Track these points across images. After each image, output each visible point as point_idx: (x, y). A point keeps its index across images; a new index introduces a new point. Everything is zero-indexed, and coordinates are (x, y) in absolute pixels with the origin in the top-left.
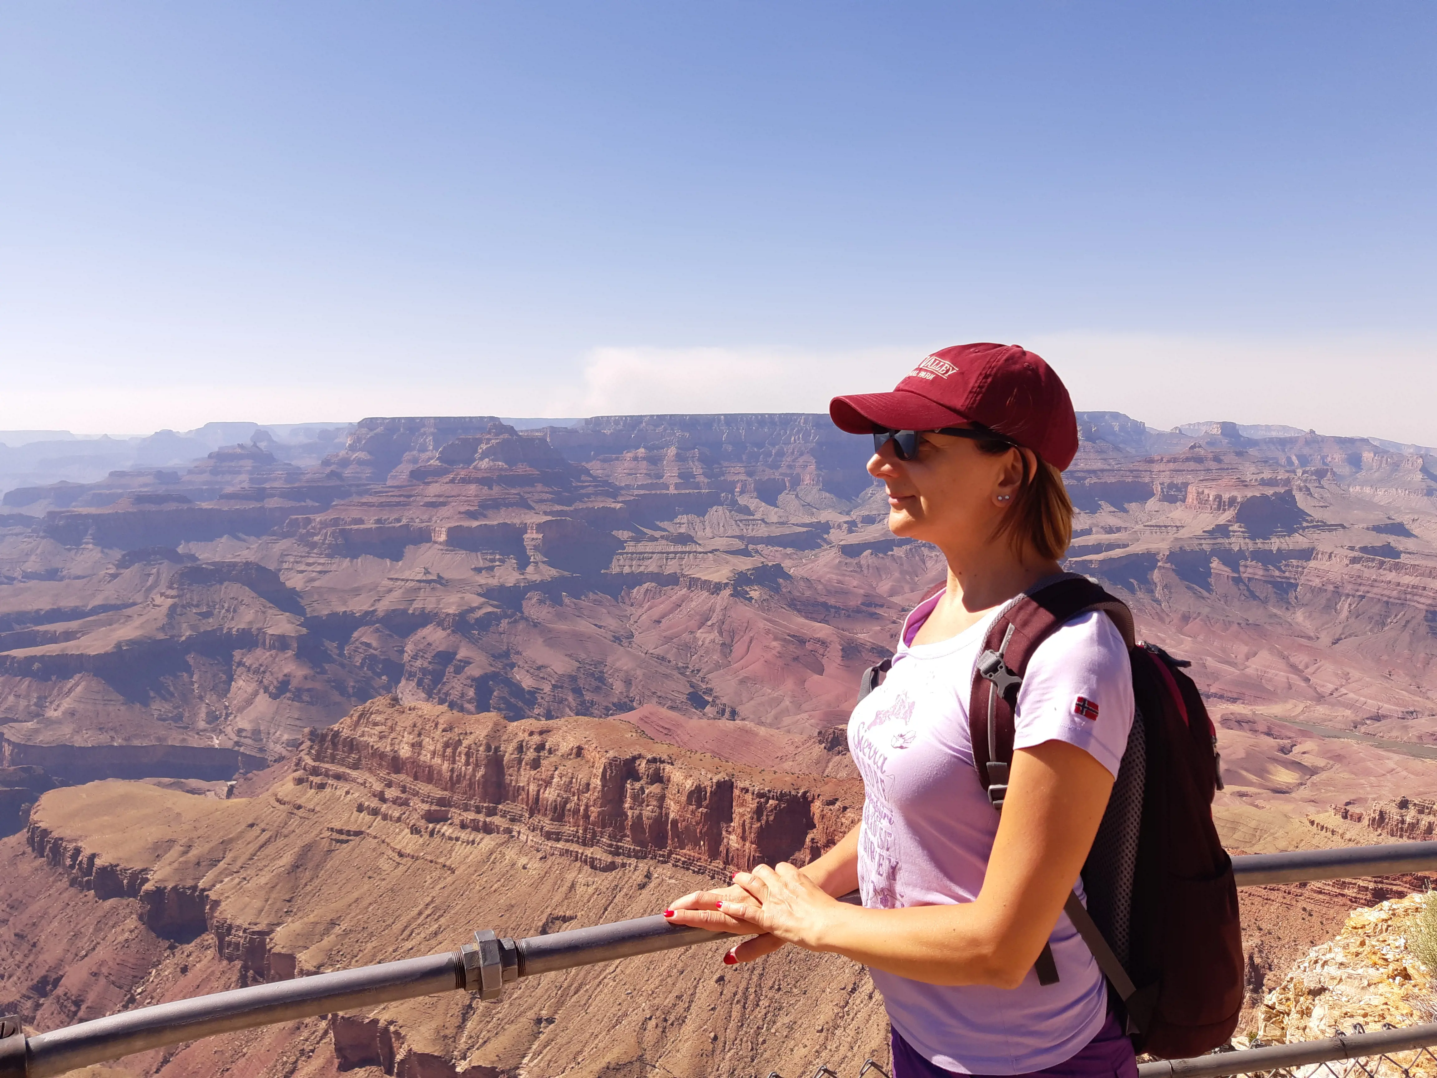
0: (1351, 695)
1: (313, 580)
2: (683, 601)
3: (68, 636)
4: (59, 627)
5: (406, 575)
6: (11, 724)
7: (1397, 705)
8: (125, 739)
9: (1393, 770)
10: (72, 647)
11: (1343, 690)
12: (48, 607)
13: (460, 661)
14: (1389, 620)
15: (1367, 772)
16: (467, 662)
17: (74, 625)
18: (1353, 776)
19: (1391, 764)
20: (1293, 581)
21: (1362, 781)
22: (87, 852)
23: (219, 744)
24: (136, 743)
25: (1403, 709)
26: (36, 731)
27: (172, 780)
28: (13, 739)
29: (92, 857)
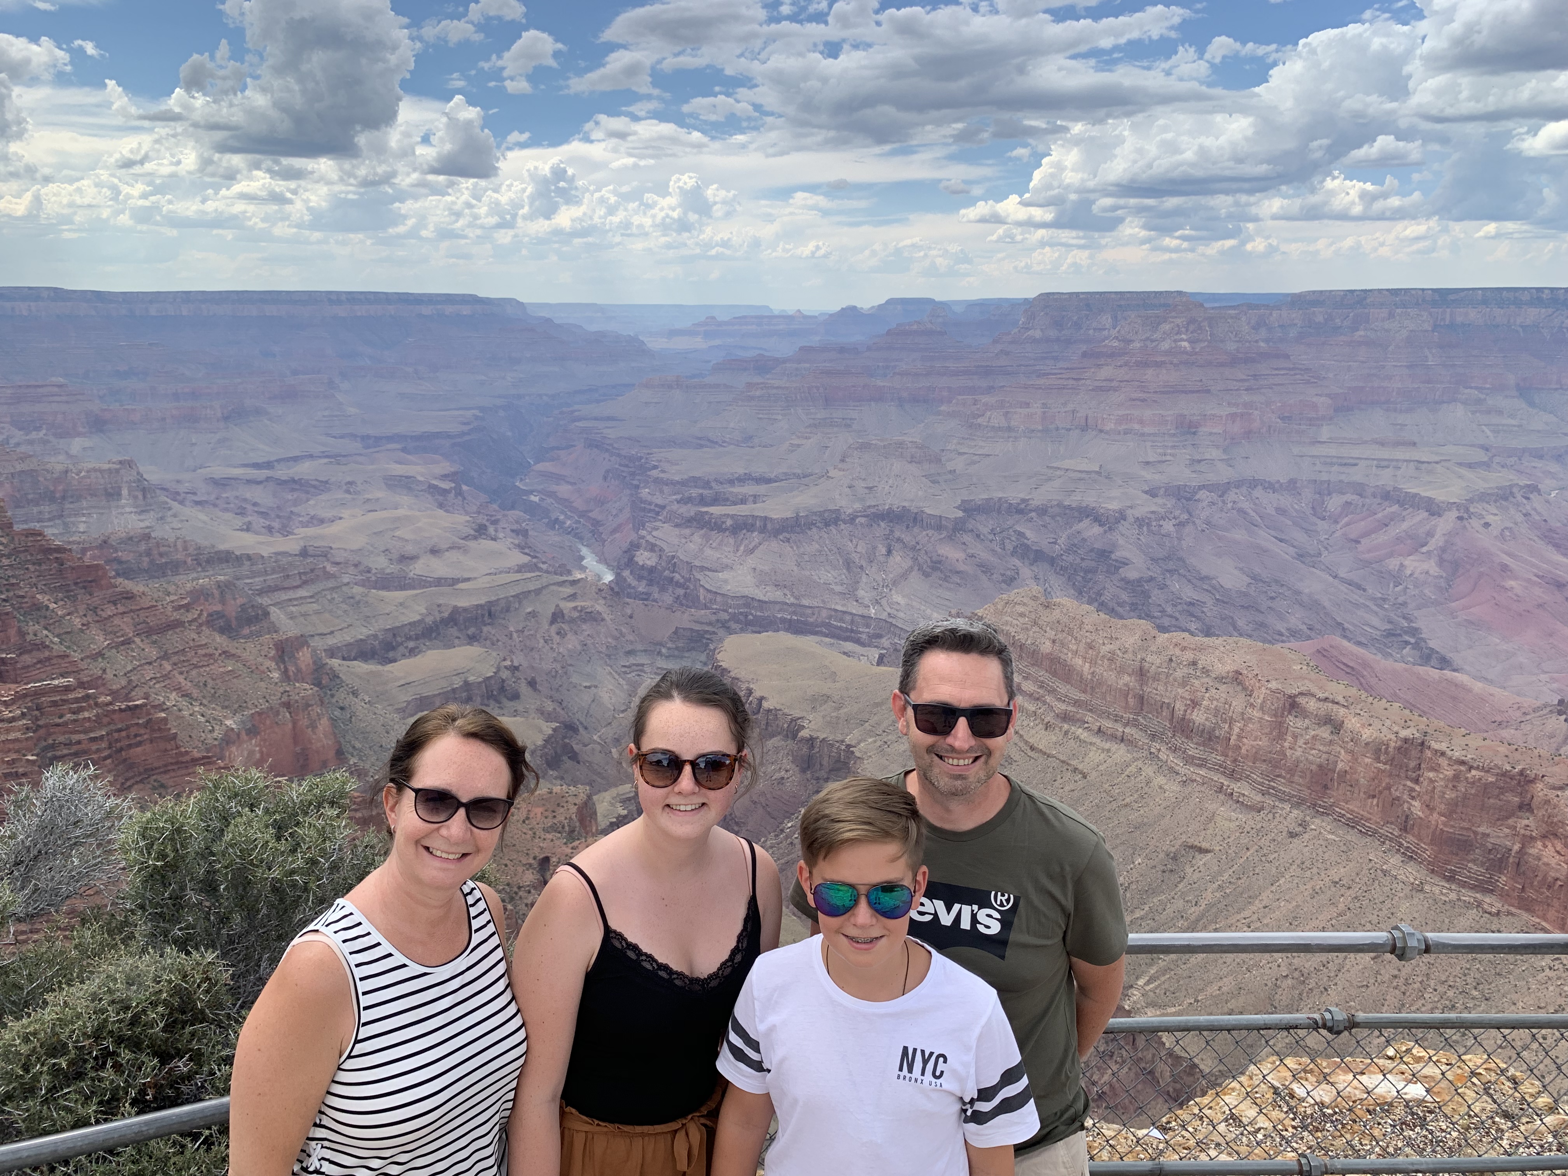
1: (974, 463)
2: (1392, 520)
3: (755, 498)
4: (749, 489)
5: (1067, 464)
6: (707, 573)
8: (796, 598)
10: (758, 510)
12: (741, 471)
13: (1116, 561)
16: (1125, 563)
17: (762, 489)
22: (757, 694)
23: (875, 614)
24: (805, 602)
26: (726, 581)
27: (832, 641)
28: (707, 586)
29: (761, 699)
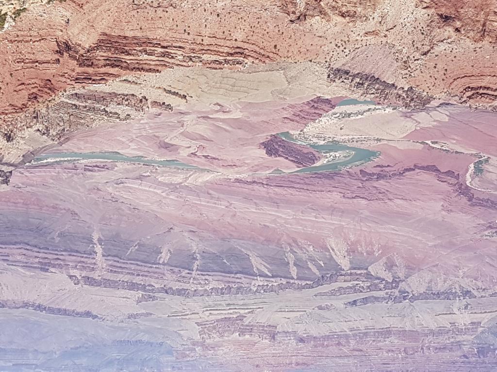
0: (159, 192)
7: (130, 188)
9: (131, 142)
11: (164, 194)
14: (136, 247)
15: (147, 138)
18: (157, 134)
19: (133, 145)
20: (199, 273)
21: (151, 131)
25: (126, 185)
